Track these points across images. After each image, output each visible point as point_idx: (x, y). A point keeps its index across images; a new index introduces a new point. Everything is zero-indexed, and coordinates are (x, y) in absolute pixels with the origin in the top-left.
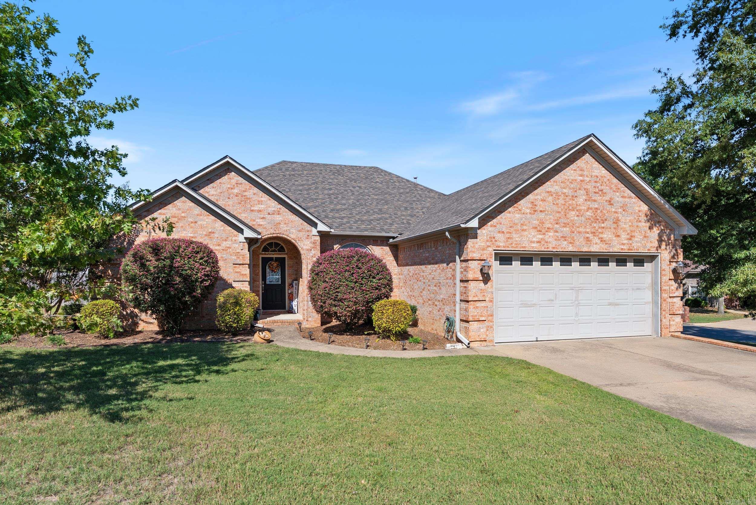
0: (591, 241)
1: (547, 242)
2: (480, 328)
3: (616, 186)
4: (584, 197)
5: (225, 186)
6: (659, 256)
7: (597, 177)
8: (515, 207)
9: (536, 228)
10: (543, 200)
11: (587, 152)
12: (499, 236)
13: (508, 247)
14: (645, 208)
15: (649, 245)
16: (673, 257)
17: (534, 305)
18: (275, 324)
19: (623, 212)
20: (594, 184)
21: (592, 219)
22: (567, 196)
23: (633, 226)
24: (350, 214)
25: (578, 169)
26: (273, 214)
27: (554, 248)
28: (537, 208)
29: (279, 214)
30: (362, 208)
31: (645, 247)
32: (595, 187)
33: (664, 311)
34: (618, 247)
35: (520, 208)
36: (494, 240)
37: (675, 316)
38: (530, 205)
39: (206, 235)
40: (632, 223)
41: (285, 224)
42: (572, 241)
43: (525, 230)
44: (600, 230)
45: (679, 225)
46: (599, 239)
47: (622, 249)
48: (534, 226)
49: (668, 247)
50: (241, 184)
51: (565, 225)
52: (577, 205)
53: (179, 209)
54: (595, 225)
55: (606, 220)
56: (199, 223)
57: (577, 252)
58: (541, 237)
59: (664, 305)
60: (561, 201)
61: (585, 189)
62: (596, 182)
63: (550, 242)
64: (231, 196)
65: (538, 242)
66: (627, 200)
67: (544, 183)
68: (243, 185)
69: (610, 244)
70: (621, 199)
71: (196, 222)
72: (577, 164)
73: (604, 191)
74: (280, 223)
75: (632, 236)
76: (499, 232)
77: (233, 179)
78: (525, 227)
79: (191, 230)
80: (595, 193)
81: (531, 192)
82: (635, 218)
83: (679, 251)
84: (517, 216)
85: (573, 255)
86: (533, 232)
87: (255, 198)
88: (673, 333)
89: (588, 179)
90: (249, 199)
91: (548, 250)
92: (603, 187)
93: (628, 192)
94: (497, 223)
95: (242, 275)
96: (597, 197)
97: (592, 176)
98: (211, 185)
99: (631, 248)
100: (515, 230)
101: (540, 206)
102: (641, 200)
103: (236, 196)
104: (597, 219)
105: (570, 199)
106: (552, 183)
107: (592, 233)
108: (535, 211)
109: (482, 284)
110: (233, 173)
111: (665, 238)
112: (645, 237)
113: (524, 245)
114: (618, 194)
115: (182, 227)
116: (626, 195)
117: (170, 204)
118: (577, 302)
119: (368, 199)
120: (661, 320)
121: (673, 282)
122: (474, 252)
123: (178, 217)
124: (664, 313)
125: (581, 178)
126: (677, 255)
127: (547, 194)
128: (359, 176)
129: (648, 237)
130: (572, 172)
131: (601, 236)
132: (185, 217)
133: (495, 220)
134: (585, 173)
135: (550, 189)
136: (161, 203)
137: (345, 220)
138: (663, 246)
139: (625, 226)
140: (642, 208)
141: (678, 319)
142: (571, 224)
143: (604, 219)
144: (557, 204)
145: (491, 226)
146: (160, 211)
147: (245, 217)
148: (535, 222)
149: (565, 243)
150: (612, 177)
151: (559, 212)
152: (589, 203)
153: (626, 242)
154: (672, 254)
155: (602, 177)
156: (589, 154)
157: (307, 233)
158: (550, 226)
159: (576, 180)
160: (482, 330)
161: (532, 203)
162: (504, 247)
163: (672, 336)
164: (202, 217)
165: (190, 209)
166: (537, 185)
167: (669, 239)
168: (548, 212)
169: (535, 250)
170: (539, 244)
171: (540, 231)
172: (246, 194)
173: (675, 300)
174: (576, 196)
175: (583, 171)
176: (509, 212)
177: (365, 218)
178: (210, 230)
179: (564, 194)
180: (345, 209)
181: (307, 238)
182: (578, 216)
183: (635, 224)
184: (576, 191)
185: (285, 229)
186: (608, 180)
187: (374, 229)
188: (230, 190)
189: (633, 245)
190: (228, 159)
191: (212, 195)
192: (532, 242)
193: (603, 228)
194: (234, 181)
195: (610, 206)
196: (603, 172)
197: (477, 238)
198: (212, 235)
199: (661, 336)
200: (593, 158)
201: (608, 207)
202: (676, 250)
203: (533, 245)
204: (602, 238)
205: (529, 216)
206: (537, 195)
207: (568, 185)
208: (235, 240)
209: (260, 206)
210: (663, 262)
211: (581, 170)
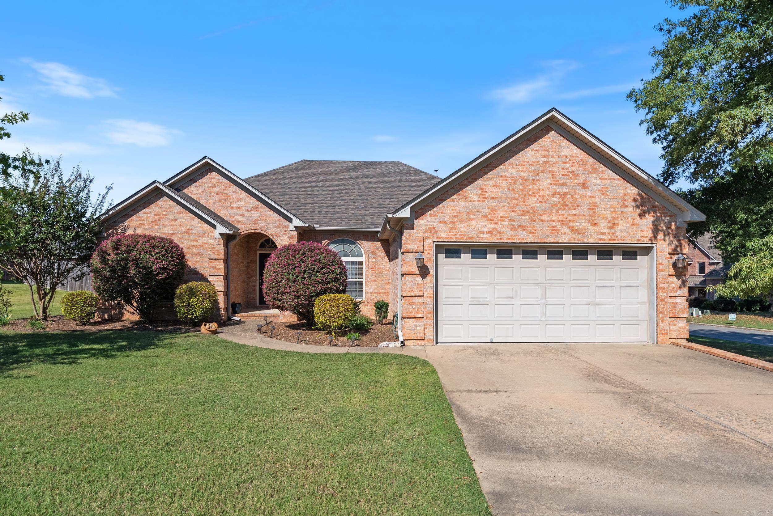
0: (558, 230)
1: (500, 233)
2: (416, 325)
3: (592, 166)
4: (549, 181)
5: (207, 185)
6: (655, 248)
7: (566, 157)
8: (459, 195)
9: (486, 217)
10: (495, 186)
11: (552, 129)
12: (439, 226)
13: (451, 238)
14: (633, 191)
15: (639, 234)
16: (675, 250)
17: (487, 303)
18: (252, 318)
19: (603, 196)
20: (562, 166)
21: (559, 206)
22: (526, 180)
23: (616, 213)
24: (346, 209)
25: (540, 149)
26: (252, 210)
27: (509, 239)
28: (487, 195)
29: (257, 211)
30: (361, 203)
31: (633, 236)
32: (563, 169)
33: (661, 313)
34: (596, 236)
35: (466, 195)
36: (433, 231)
37: (678, 320)
38: (478, 192)
39: (185, 232)
40: (615, 209)
41: (263, 220)
42: (533, 231)
43: (473, 220)
44: (570, 218)
45: (682, 211)
46: (569, 228)
47: (601, 239)
48: (484, 214)
49: (667, 238)
50: (221, 182)
51: (524, 213)
52: (539, 190)
53: (161, 208)
54: (563, 212)
55: (578, 206)
56: (179, 220)
57: (540, 243)
58: (492, 226)
59: (661, 306)
60: (518, 186)
61: (550, 172)
62: (564, 163)
63: (504, 233)
64: (213, 194)
65: (488, 232)
66: (607, 182)
67: (496, 167)
68: (223, 184)
69: (584, 233)
70: (599, 182)
71: (176, 220)
72: (539, 144)
73: (576, 173)
74: (258, 220)
75: (614, 224)
76: (440, 222)
77: (214, 178)
78: (472, 216)
79: (171, 227)
80: (563, 175)
81: (479, 178)
82: (619, 203)
83: (682, 242)
84: (462, 203)
85: (540, 247)
86: (483, 222)
87: (234, 195)
88: (674, 341)
89: (554, 160)
90: (229, 196)
91: (502, 241)
92: (573, 169)
93: (609, 173)
94: (438, 213)
95: (217, 269)
96: (567, 180)
97: (559, 157)
98: (194, 185)
99: (613, 238)
100: (460, 220)
101: (491, 192)
102: (628, 182)
103: (217, 194)
104: (567, 206)
105: (530, 184)
106: (507, 167)
107: (559, 221)
108: (485, 198)
109: (419, 279)
110: (214, 173)
111: (663, 226)
112: (633, 224)
113: (470, 236)
114: (594, 175)
115: (163, 224)
116: (606, 176)
117: (153, 203)
118: (544, 301)
119: (373, 194)
120: (657, 324)
121: (674, 279)
122: (409, 244)
123: (160, 215)
124: (661, 315)
125: (545, 159)
126: (681, 246)
127: (501, 179)
128: (374, 171)
129: (637, 224)
130: (533, 153)
131: (571, 224)
132: (166, 215)
133: (435, 209)
134: (551, 153)
135: (504, 173)
136: (145, 203)
137: (338, 215)
138: (661, 236)
139: (604, 212)
140: (629, 191)
141: (682, 324)
142: (531, 211)
143: (575, 205)
144: (513, 190)
145: (431, 216)
146: (144, 210)
147: (225, 214)
148: (484, 210)
149: (524, 233)
150: (587, 156)
151: (516, 199)
152: (555, 187)
153: (605, 231)
154: (673, 246)
155: (573, 156)
156: (555, 131)
157: (285, 229)
158: (504, 214)
159: (538, 162)
160: (418, 328)
161: (482, 189)
162: (446, 238)
163: (673, 344)
164: (181, 215)
165: (170, 208)
166: (487, 169)
167: (669, 227)
168: (501, 199)
169: (485, 241)
170: (489, 234)
171: (491, 220)
172: (226, 192)
173: (677, 300)
174: (538, 180)
175: (548, 151)
176: (453, 200)
177: (359, 213)
178: (188, 227)
179: (523, 177)
180: (343, 205)
181: (285, 234)
182: (540, 202)
183: (619, 210)
184: (538, 174)
185: (263, 225)
186: (582, 160)
187: (365, 223)
188: (211, 189)
189: (616, 234)
190: (207, 160)
191: (195, 195)
192: (480, 232)
193: (575, 215)
194: (214, 181)
195: (584, 190)
196: (575, 151)
197: (413, 229)
198: (190, 232)
199: (657, 343)
200: (561, 135)
201: (582, 192)
202: (679, 241)
203: (482, 236)
204: (573, 227)
205: (477, 204)
206: (487, 180)
207: (527, 168)
208: (211, 236)
209: (239, 203)
210: (659, 255)
211: (545, 150)
